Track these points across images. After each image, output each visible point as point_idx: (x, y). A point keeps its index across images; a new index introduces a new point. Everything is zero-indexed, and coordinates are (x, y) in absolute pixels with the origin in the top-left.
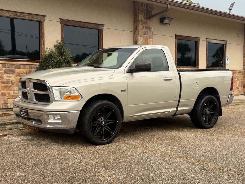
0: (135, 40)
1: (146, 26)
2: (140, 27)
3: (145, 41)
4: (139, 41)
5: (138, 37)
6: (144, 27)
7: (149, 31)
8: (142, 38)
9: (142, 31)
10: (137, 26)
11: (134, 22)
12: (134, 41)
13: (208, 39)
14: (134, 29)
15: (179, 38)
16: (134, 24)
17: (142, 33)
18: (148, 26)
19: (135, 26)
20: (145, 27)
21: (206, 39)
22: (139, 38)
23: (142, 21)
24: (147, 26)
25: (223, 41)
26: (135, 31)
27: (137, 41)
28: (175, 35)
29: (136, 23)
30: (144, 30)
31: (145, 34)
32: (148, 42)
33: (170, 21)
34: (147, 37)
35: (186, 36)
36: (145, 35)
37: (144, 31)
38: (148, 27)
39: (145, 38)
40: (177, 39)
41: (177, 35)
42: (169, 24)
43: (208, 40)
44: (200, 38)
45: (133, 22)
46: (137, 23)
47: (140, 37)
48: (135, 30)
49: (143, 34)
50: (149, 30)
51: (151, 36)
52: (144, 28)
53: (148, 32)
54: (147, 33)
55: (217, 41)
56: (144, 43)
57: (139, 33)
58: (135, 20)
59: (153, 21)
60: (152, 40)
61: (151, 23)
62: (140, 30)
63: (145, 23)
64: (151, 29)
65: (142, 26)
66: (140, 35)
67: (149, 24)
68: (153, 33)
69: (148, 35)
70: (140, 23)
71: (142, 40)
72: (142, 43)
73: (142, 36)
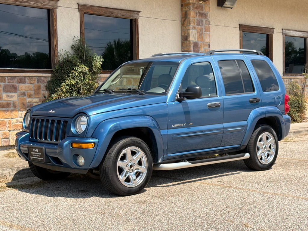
0: (183, 34)
1: (200, 13)
2: (192, 14)
3: (200, 36)
4: (191, 36)
5: (189, 30)
6: (197, 13)
7: (204, 20)
8: (195, 31)
9: (195, 20)
10: (187, 11)
11: (182, 5)
12: (182, 35)
13: (285, 29)
14: (182, 18)
15: (244, 29)
16: (182, 9)
17: (194, 23)
18: (203, 11)
19: (184, 12)
20: (198, 14)
21: (282, 29)
22: (191, 31)
23: (194, 4)
24: (202, 12)
25: (306, 33)
26: (183, 20)
27: (187, 36)
28: (239, 24)
29: (185, 8)
30: (198, 18)
31: (198, 25)
32: (203, 37)
33: (232, 3)
34: (201, 29)
35: (255, 26)
36: (200, 27)
37: (197, 20)
38: (203, 14)
39: (199, 31)
40: (241, 31)
41: (242, 25)
42: (232, 8)
43: (284, 31)
44: (274, 29)
45: (180, 7)
46: (187, 8)
47: (192, 29)
48: (184, 19)
49: (196, 24)
50: (204, 18)
51: (207, 27)
52: (197, 16)
53: (202, 21)
54: (202, 23)
55: (297, 32)
56: (198, 39)
57: (190, 24)
58: (183, 4)
59: (209, 4)
60: (208, 33)
61: (207, 7)
62: (191, 18)
63: (198, 7)
64: (207, 17)
65: (194, 12)
66: (192, 27)
67: (204, 9)
68: (209, 23)
69: (202, 25)
70: (192, 7)
71: (195, 33)
72: (195, 39)
73: (194, 28)
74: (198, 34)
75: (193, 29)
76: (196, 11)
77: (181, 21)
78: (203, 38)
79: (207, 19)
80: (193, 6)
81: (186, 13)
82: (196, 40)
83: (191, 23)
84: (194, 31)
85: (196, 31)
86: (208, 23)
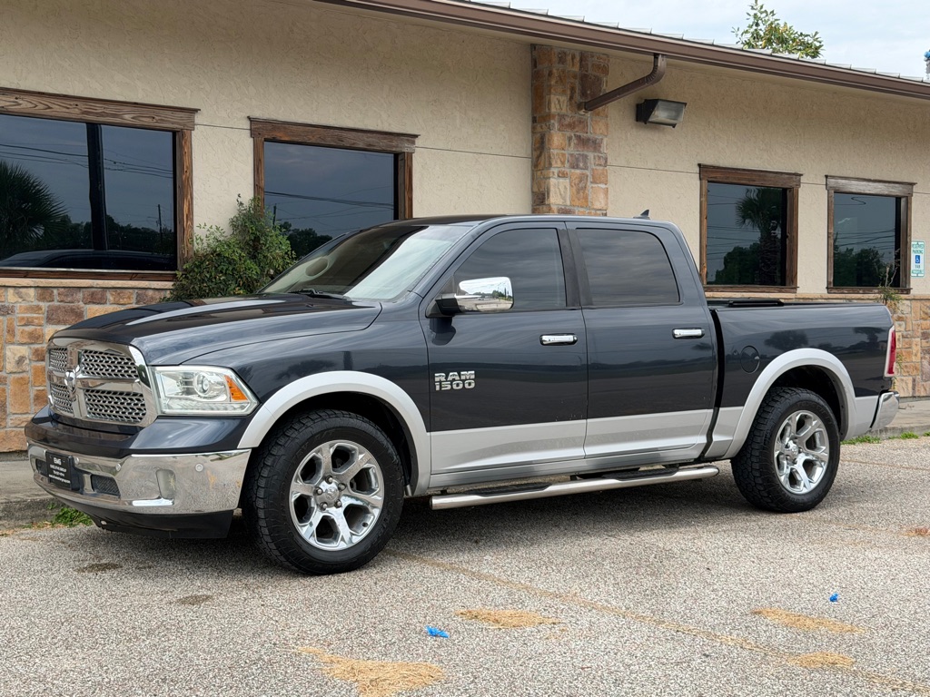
0: (536, 190)
1: (579, 138)
2: (557, 139)
3: (578, 192)
4: (552, 194)
5: (549, 178)
6: (570, 139)
7: (591, 155)
8: (565, 182)
9: (563, 155)
10: (544, 135)
11: (534, 120)
12: (533, 192)
13: (833, 177)
14: (534, 149)
15: (714, 175)
16: (534, 128)
17: (563, 163)
18: (589, 134)
19: (538, 136)
20: (574, 141)
21: (826, 177)
22: (553, 181)
23: (562, 117)
24: (585, 135)
25: (897, 185)
26: (536, 154)
27: (544, 195)
28: (699, 165)
29: (541, 127)
30: (572, 150)
31: (575, 166)
32: (587, 195)
33: (674, 114)
34: (582, 178)
35: (744, 170)
36: (578, 171)
37: (572, 155)
38: (589, 139)
39: (577, 181)
40: (705, 182)
41: (706, 166)
42: (674, 126)
43: (832, 182)
44: (801, 175)
45: (530, 123)
46: (544, 125)
47: (556, 176)
48: (538, 152)
49: (567, 165)
50: (591, 149)
51: (600, 172)
52: (570, 145)
53: (586, 157)
54: (585, 163)
55: (871, 184)
56: (572, 200)
57: (550, 164)
58: (537, 115)
59: (607, 117)
60: (603, 186)
61: (600, 124)
62: (554, 152)
63: (574, 123)
64: (600, 146)
65: (564, 135)
66: (556, 171)
67: (590, 129)
68: (606, 162)
69: (586, 168)
70: (556, 125)
71: (565, 188)
72: (565, 201)
73: (563, 174)
74: (575, 188)
75: (559, 176)
76: (569, 133)
77: (532, 158)
78: (586, 198)
79: (600, 152)
80: (560, 122)
81: (542, 138)
82: (568, 203)
83: (553, 163)
84: (561, 180)
85: (568, 181)
86: (603, 162)
